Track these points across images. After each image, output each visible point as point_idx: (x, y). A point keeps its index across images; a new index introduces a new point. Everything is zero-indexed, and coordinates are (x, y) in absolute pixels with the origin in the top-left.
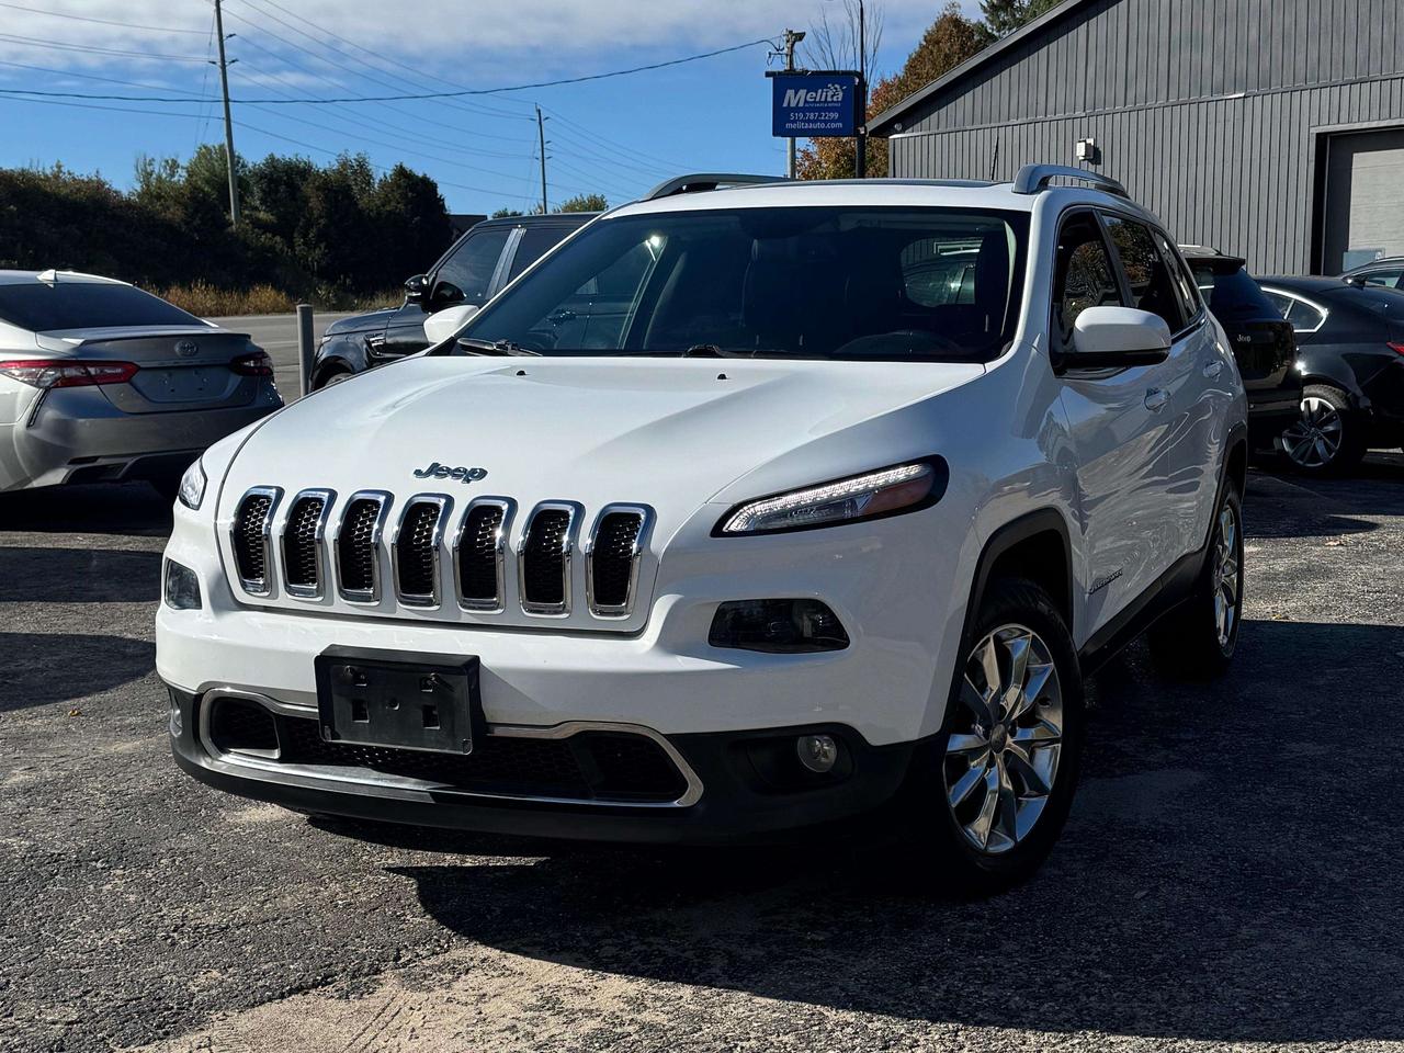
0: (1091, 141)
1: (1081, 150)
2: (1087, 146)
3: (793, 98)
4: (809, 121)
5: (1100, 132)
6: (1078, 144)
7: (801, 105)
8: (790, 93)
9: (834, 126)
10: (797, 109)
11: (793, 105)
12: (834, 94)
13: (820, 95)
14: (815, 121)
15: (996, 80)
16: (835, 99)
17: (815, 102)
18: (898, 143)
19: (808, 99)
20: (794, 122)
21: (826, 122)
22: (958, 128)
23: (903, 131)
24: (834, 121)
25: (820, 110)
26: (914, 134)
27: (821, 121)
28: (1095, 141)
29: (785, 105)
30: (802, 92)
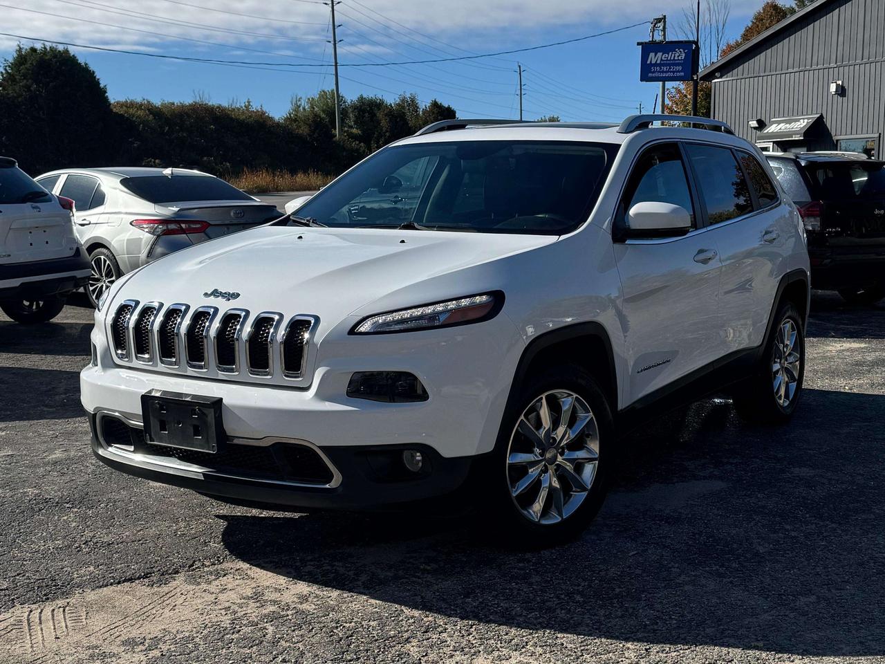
0: (840, 82)
1: (833, 88)
2: (837, 85)
3: (653, 58)
4: (663, 72)
5: (846, 76)
6: (832, 85)
7: (658, 62)
8: (652, 55)
9: (678, 74)
10: (656, 65)
11: (653, 62)
12: (680, 55)
13: (670, 56)
14: (666, 72)
15: (780, 45)
16: (680, 58)
17: (667, 60)
18: (717, 85)
19: (663, 59)
20: (654, 72)
21: (674, 72)
22: (755, 75)
23: (721, 77)
24: (679, 71)
25: (669, 65)
26: (728, 79)
27: (671, 72)
28: (843, 82)
29: (648, 62)
30: (660, 54)
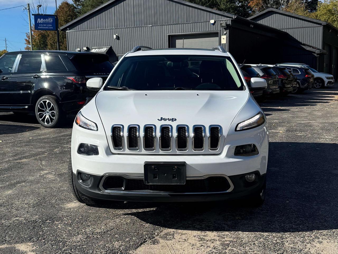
0: (117, 35)
1: (115, 37)
2: (116, 36)
3: (39, 21)
4: (44, 27)
5: (119, 32)
6: (114, 35)
7: (42, 22)
8: (39, 19)
9: (50, 28)
10: (41, 23)
11: (40, 22)
12: (50, 20)
13: (46, 20)
14: (45, 27)
15: (92, 19)
16: (50, 21)
17: (45, 22)
18: (68, 33)
19: (44, 21)
20: (40, 26)
21: (49, 27)
22: (84, 30)
23: (70, 30)
24: (50, 27)
25: (47, 24)
26: (73, 31)
27: (47, 27)
28: (118, 35)
29: (38, 22)
30: (42, 19)
